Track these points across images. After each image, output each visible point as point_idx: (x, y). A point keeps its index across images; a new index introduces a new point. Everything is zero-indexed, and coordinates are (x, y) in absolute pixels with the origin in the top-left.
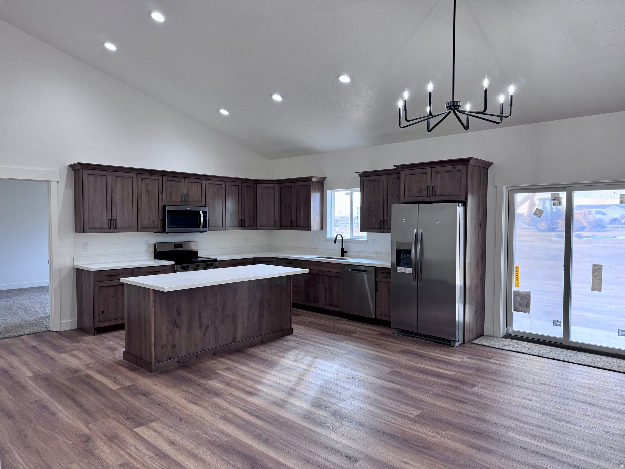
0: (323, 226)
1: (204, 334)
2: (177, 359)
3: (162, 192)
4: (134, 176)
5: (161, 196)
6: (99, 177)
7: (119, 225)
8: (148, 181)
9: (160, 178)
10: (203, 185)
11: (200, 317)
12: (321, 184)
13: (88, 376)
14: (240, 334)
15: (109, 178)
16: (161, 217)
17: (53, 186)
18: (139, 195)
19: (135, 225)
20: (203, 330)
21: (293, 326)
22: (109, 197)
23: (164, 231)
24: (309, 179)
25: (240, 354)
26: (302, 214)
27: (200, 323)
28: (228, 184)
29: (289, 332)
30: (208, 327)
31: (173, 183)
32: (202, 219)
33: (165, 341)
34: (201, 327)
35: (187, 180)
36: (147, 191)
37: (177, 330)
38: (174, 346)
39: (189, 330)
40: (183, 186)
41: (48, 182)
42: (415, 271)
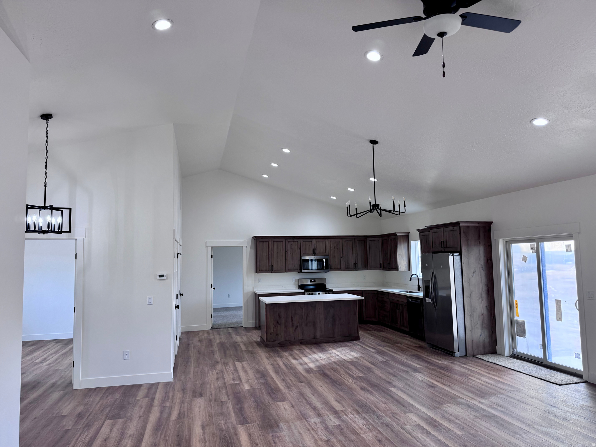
1: (295, 330)
2: (279, 342)
3: (300, 249)
4: (284, 240)
5: (299, 251)
6: (265, 243)
7: (275, 269)
8: (293, 242)
9: (299, 240)
10: (327, 242)
11: (292, 320)
12: (406, 238)
14: (318, 334)
15: (270, 243)
16: (299, 264)
17: (245, 248)
18: (287, 251)
19: (284, 269)
20: (294, 328)
21: (360, 334)
22: (270, 253)
23: (301, 272)
24: (395, 234)
25: (315, 345)
26: (393, 260)
27: (293, 324)
28: (344, 240)
29: (357, 338)
30: (297, 327)
31: (307, 243)
32: (325, 264)
33: (272, 331)
34: (293, 326)
35: (315, 240)
36: (291, 248)
37: (279, 326)
38: (277, 335)
39: (286, 327)
40: (313, 244)
41: (243, 246)
42: (433, 301)
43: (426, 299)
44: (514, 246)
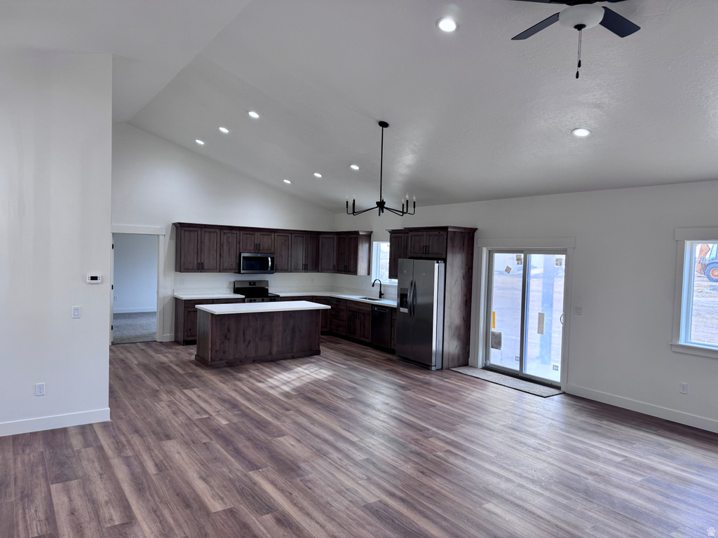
0: (369, 273)
1: (247, 346)
2: (226, 361)
3: (239, 243)
4: (218, 231)
5: (238, 245)
6: (192, 232)
7: (206, 267)
8: (230, 234)
9: (238, 232)
10: (273, 237)
11: (244, 334)
12: (369, 237)
13: (169, 366)
14: (275, 350)
15: (199, 232)
16: (238, 262)
17: (162, 238)
18: (222, 246)
19: (218, 267)
20: (246, 344)
21: (322, 348)
22: (199, 247)
23: (239, 272)
24: (357, 233)
25: (272, 363)
26: (352, 262)
27: (244, 338)
28: (293, 235)
29: (318, 353)
30: (250, 342)
31: (248, 236)
32: (270, 263)
33: (218, 348)
34: (244, 341)
35: (259, 233)
36: (228, 242)
37: (227, 342)
38: (224, 352)
39: (236, 342)
40: (256, 237)
41: (158, 235)
42: (410, 311)
43: (401, 309)
44: (497, 256)
